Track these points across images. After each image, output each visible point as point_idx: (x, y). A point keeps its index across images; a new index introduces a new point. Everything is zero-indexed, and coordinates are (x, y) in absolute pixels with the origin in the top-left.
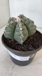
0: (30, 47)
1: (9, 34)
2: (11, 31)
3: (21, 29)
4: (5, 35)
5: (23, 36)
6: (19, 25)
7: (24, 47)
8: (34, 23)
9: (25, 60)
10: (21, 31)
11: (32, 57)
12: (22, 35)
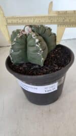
0: (55, 66)
1: (18, 55)
2: (21, 49)
3: (37, 41)
4: (11, 58)
5: (42, 51)
6: (33, 36)
7: (46, 69)
8: (51, 30)
9: (52, 91)
10: (37, 44)
11: (61, 83)
12: (41, 49)
